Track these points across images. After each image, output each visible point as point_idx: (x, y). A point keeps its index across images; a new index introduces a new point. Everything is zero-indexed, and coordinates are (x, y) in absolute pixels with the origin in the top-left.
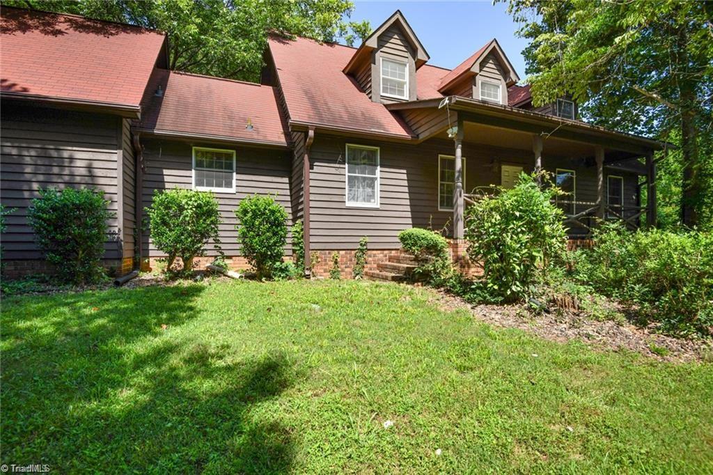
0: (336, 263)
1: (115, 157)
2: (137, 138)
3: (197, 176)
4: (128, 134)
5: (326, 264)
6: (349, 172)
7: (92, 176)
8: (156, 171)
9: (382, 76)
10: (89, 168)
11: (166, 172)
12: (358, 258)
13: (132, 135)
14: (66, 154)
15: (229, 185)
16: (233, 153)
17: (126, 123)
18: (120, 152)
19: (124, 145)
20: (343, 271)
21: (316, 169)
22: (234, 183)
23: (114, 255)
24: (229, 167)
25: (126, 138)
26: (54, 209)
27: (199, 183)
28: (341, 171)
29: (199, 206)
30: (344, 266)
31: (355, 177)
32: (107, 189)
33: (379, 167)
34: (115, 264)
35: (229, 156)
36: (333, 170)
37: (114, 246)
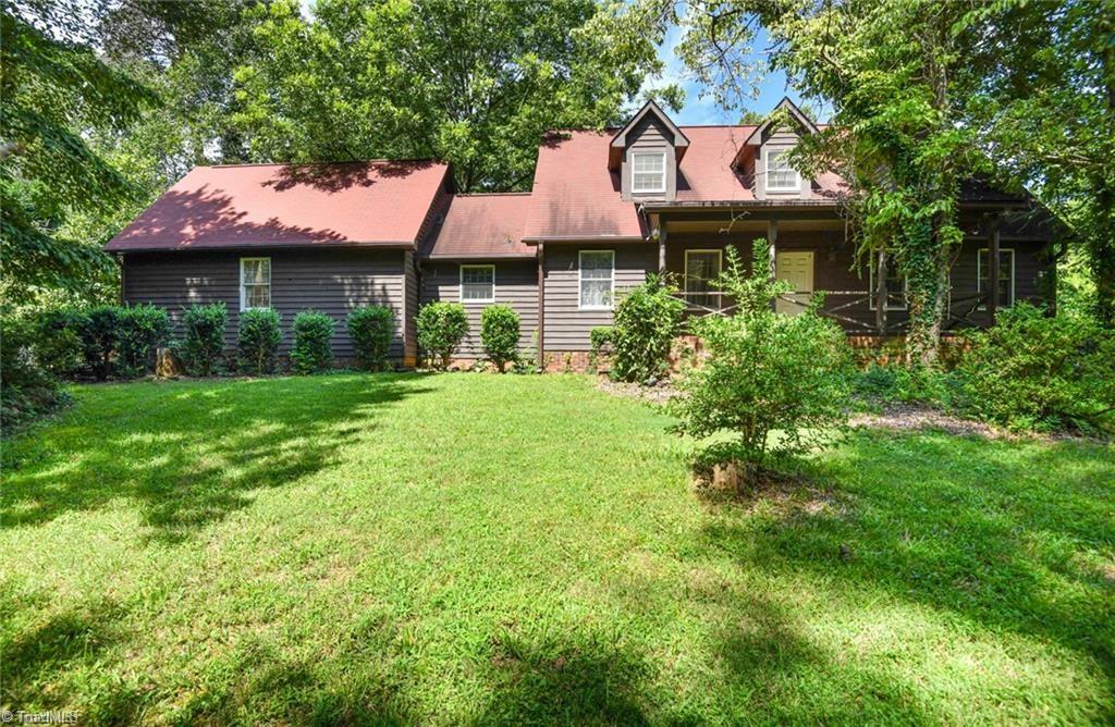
0: (569, 363)
1: (400, 281)
2: (418, 263)
3: (464, 289)
4: (411, 261)
5: (559, 364)
6: (583, 277)
7: (386, 296)
8: (432, 288)
9: (633, 172)
10: (384, 290)
11: (440, 288)
12: (591, 359)
13: (415, 261)
14: (369, 281)
15: (490, 296)
16: (491, 269)
17: (409, 254)
18: (403, 277)
19: (407, 270)
20: (575, 370)
21: (550, 277)
22: (494, 294)
23: (398, 353)
24: (489, 280)
25: (408, 265)
26: (360, 320)
27: (466, 296)
28: (574, 277)
29: (449, 315)
30: (575, 367)
31: (590, 282)
32: (395, 305)
33: (614, 271)
34: (400, 361)
35: (490, 271)
36: (567, 277)
37: (399, 348)
